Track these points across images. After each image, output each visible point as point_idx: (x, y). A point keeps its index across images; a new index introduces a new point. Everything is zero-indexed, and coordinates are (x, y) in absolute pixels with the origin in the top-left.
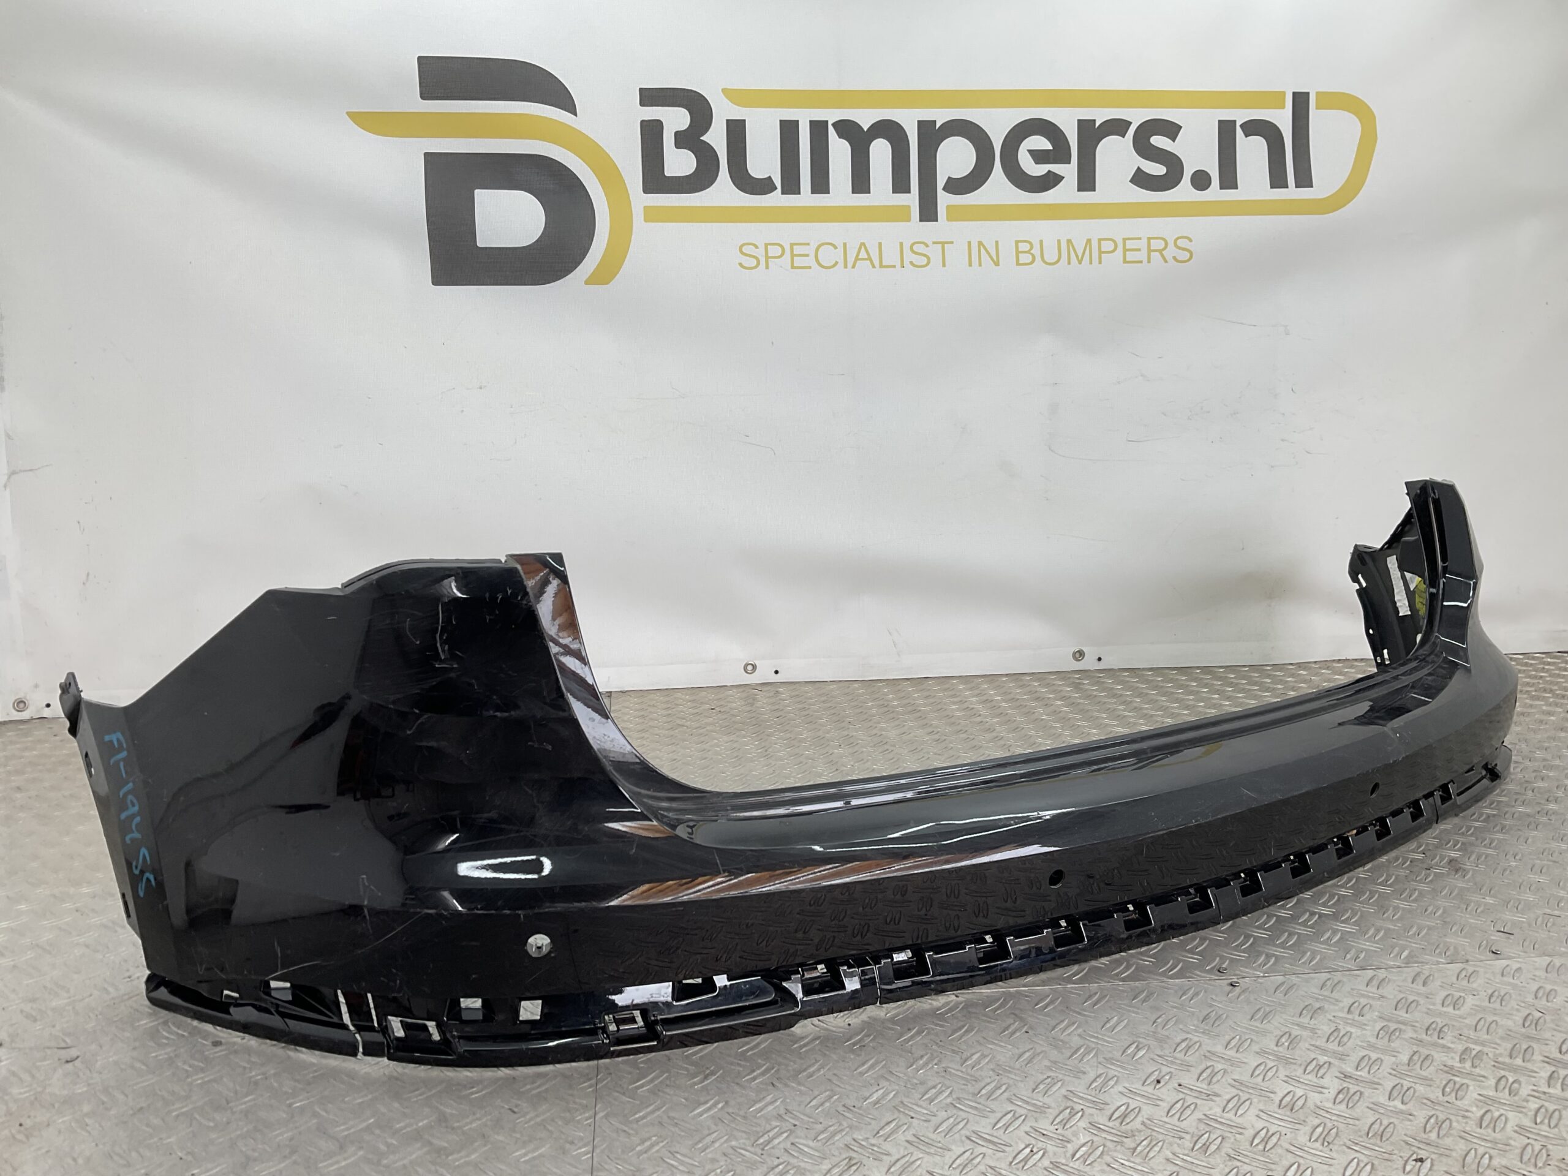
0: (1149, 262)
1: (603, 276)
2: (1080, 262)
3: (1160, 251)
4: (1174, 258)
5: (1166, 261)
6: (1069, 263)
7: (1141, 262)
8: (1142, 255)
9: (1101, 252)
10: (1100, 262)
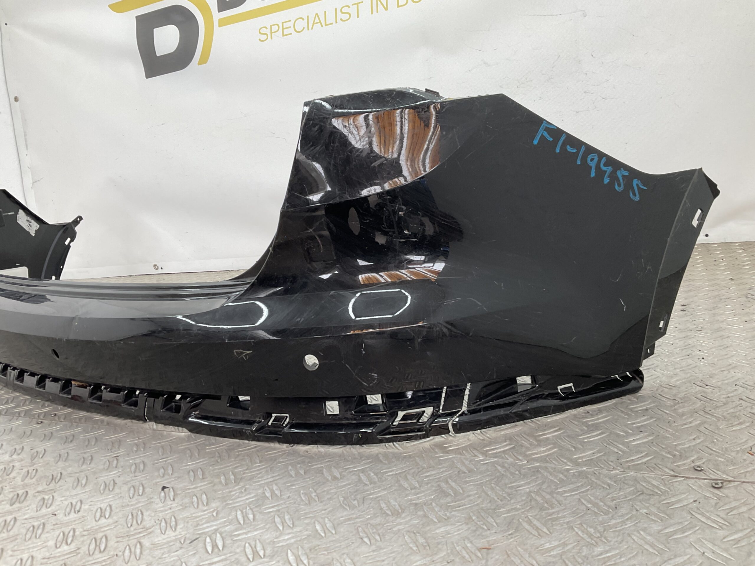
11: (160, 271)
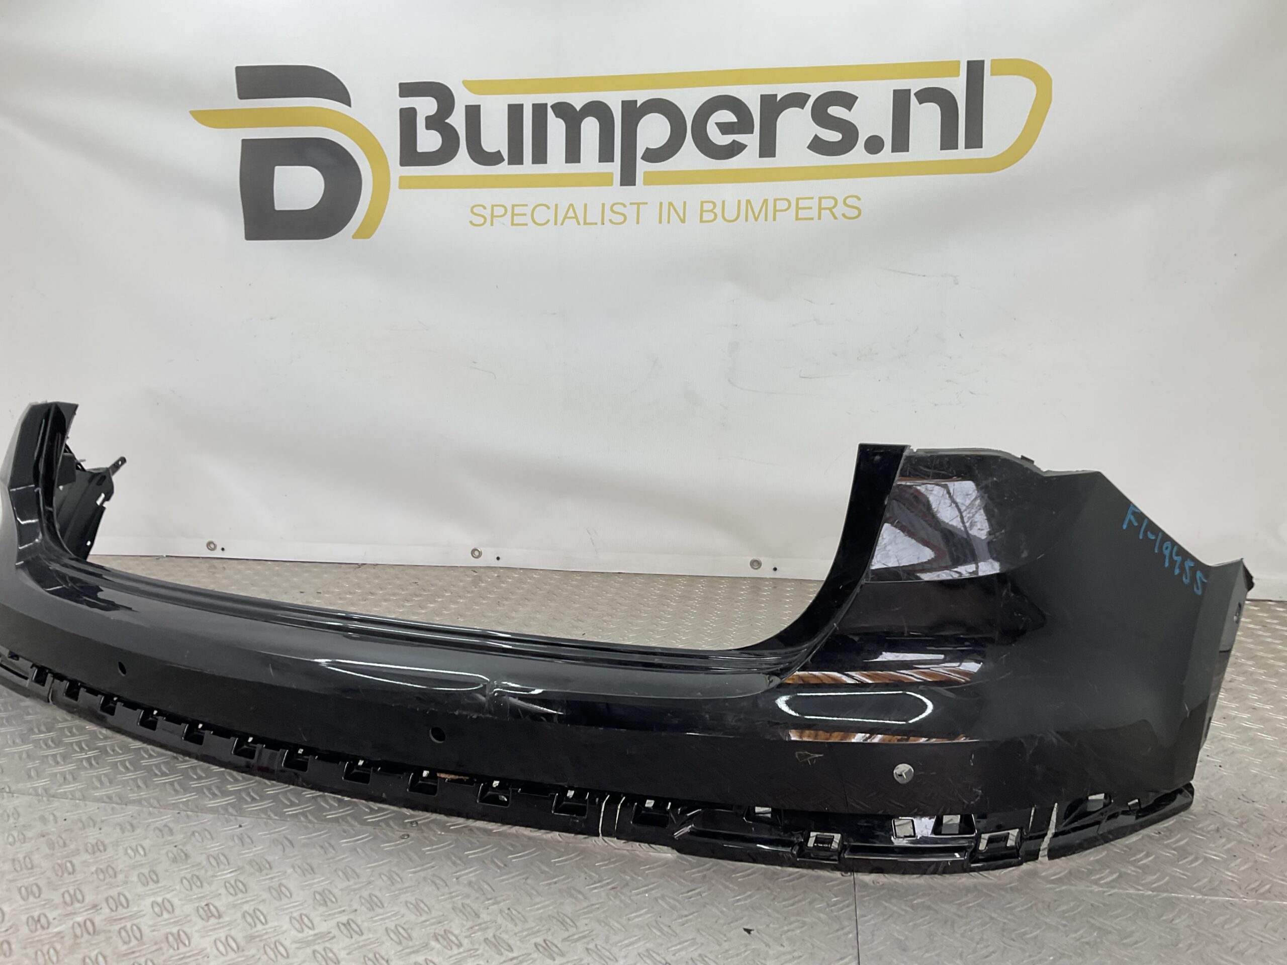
0: (819, 218)
1: (365, 232)
2: (756, 219)
3: (830, 209)
4: (844, 215)
5: (835, 218)
6: (746, 220)
7: (812, 219)
8: (814, 213)
9: (775, 211)
10: (774, 219)
11: (218, 554)
